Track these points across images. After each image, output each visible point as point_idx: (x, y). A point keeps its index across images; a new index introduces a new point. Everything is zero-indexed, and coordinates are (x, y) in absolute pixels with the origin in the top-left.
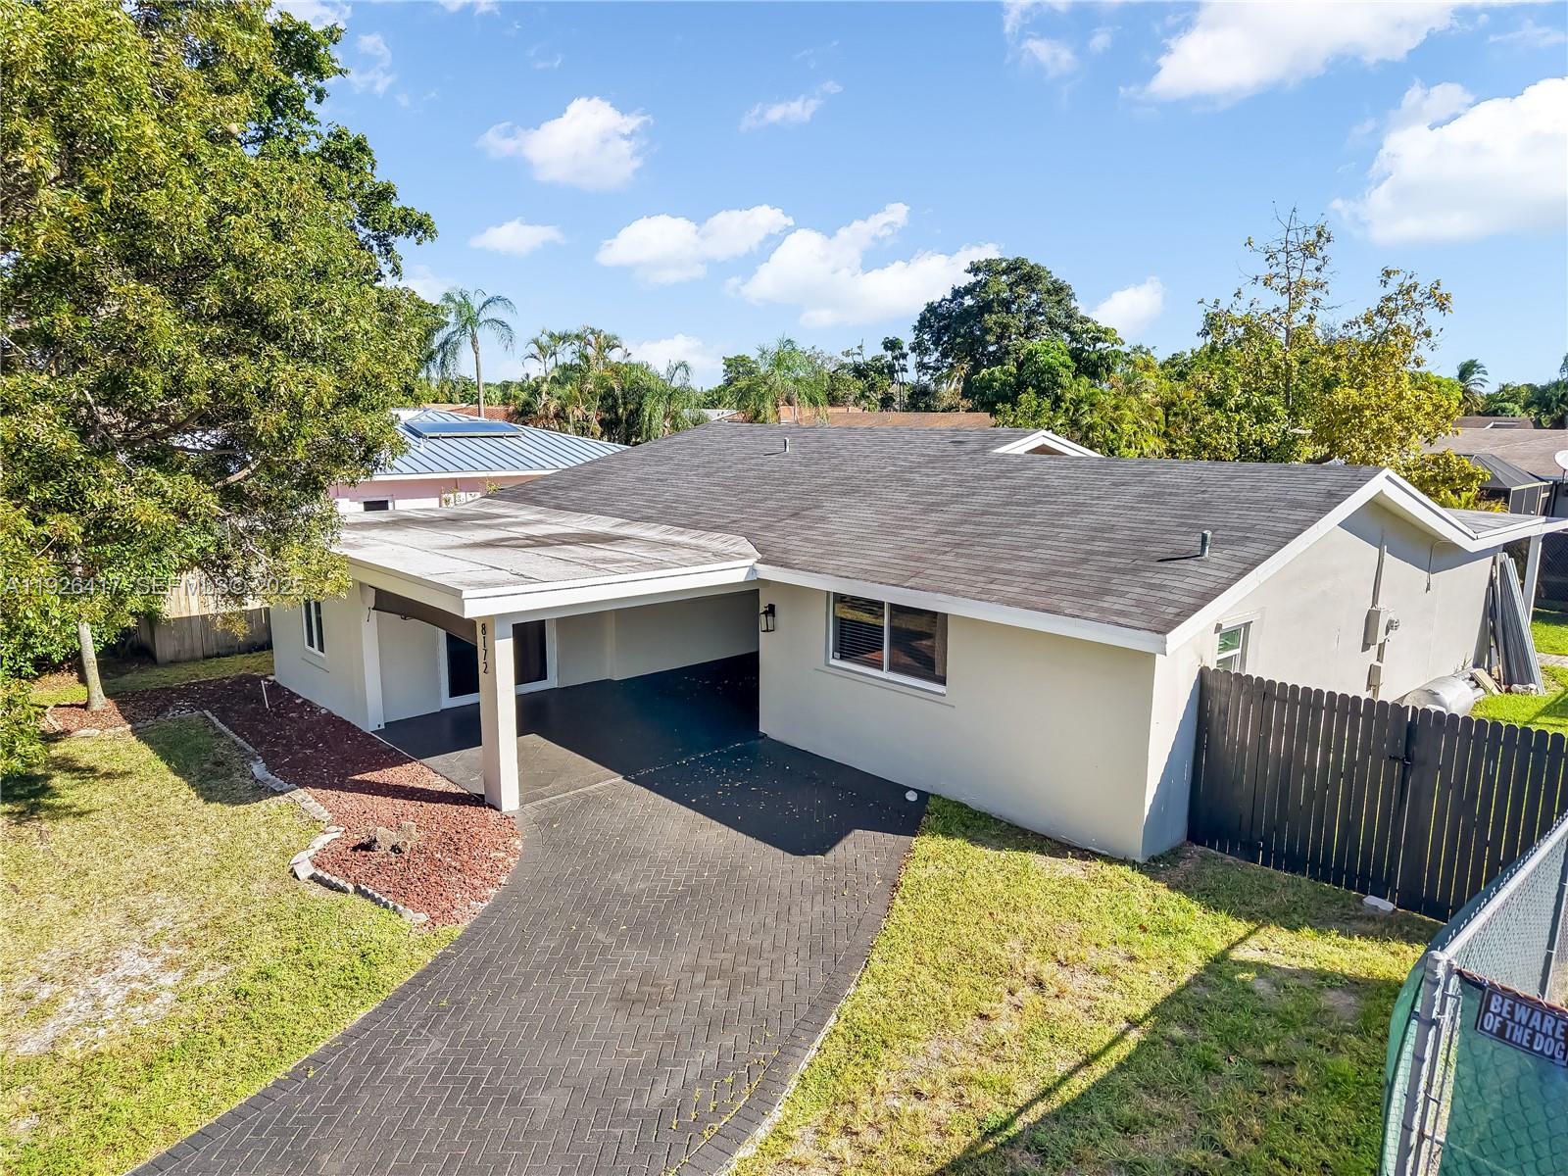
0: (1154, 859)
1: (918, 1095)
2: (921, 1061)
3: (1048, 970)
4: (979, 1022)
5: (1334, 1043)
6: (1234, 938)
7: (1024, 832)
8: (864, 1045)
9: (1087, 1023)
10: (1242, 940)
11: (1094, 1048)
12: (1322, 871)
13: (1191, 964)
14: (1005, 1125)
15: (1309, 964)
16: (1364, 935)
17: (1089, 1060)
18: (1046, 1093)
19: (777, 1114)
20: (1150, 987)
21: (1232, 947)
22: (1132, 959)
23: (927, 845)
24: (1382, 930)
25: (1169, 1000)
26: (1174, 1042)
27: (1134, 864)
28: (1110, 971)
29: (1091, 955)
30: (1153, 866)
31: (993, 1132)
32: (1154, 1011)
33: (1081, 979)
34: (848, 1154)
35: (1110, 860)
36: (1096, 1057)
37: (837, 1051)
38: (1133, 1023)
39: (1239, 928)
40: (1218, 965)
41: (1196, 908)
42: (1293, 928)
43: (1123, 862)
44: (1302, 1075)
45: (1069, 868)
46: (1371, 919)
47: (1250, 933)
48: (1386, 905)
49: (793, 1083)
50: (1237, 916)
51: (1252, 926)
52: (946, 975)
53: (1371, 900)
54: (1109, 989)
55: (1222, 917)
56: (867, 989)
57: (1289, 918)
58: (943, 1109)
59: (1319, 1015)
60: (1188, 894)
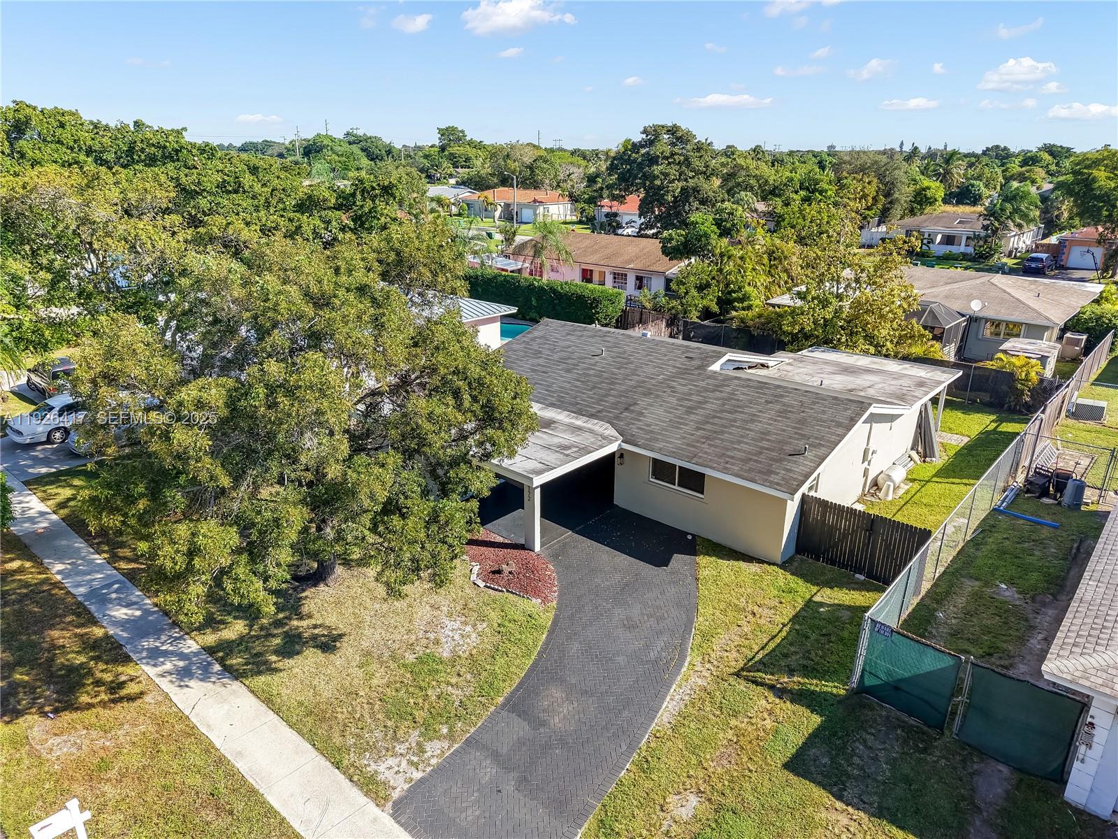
0: (784, 562)
1: (727, 651)
2: (724, 641)
3: (756, 608)
4: (738, 628)
5: (843, 628)
6: (813, 593)
7: (736, 552)
8: (707, 637)
9: (771, 626)
10: (815, 594)
11: (774, 634)
12: (843, 565)
13: (800, 604)
14: (754, 657)
15: (836, 602)
16: (854, 589)
17: (773, 638)
18: (763, 648)
19: (688, 659)
20: (788, 612)
21: (812, 597)
22: (781, 603)
23: (703, 560)
24: (861, 587)
25: (796, 616)
26: (796, 630)
27: (777, 565)
28: (775, 607)
29: (767, 602)
30: (783, 566)
31: (751, 659)
32: (790, 621)
33: (766, 611)
34: (712, 668)
35: (770, 564)
36: (775, 636)
37: (699, 640)
38: (784, 625)
39: (815, 589)
40: (809, 603)
41: (800, 582)
42: (831, 588)
43: (774, 564)
44: (833, 639)
45: (754, 568)
46: (857, 583)
47: (818, 591)
48: (862, 577)
49: (689, 650)
50: (814, 585)
51: (818, 588)
52: (724, 612)
53: (857, 576)
54: (775, 614)
55: (809, 585)
56: (701, 619)
57: (830, 584)
58: (735, 654)
59: (838, 619)
60: (797, 576)
